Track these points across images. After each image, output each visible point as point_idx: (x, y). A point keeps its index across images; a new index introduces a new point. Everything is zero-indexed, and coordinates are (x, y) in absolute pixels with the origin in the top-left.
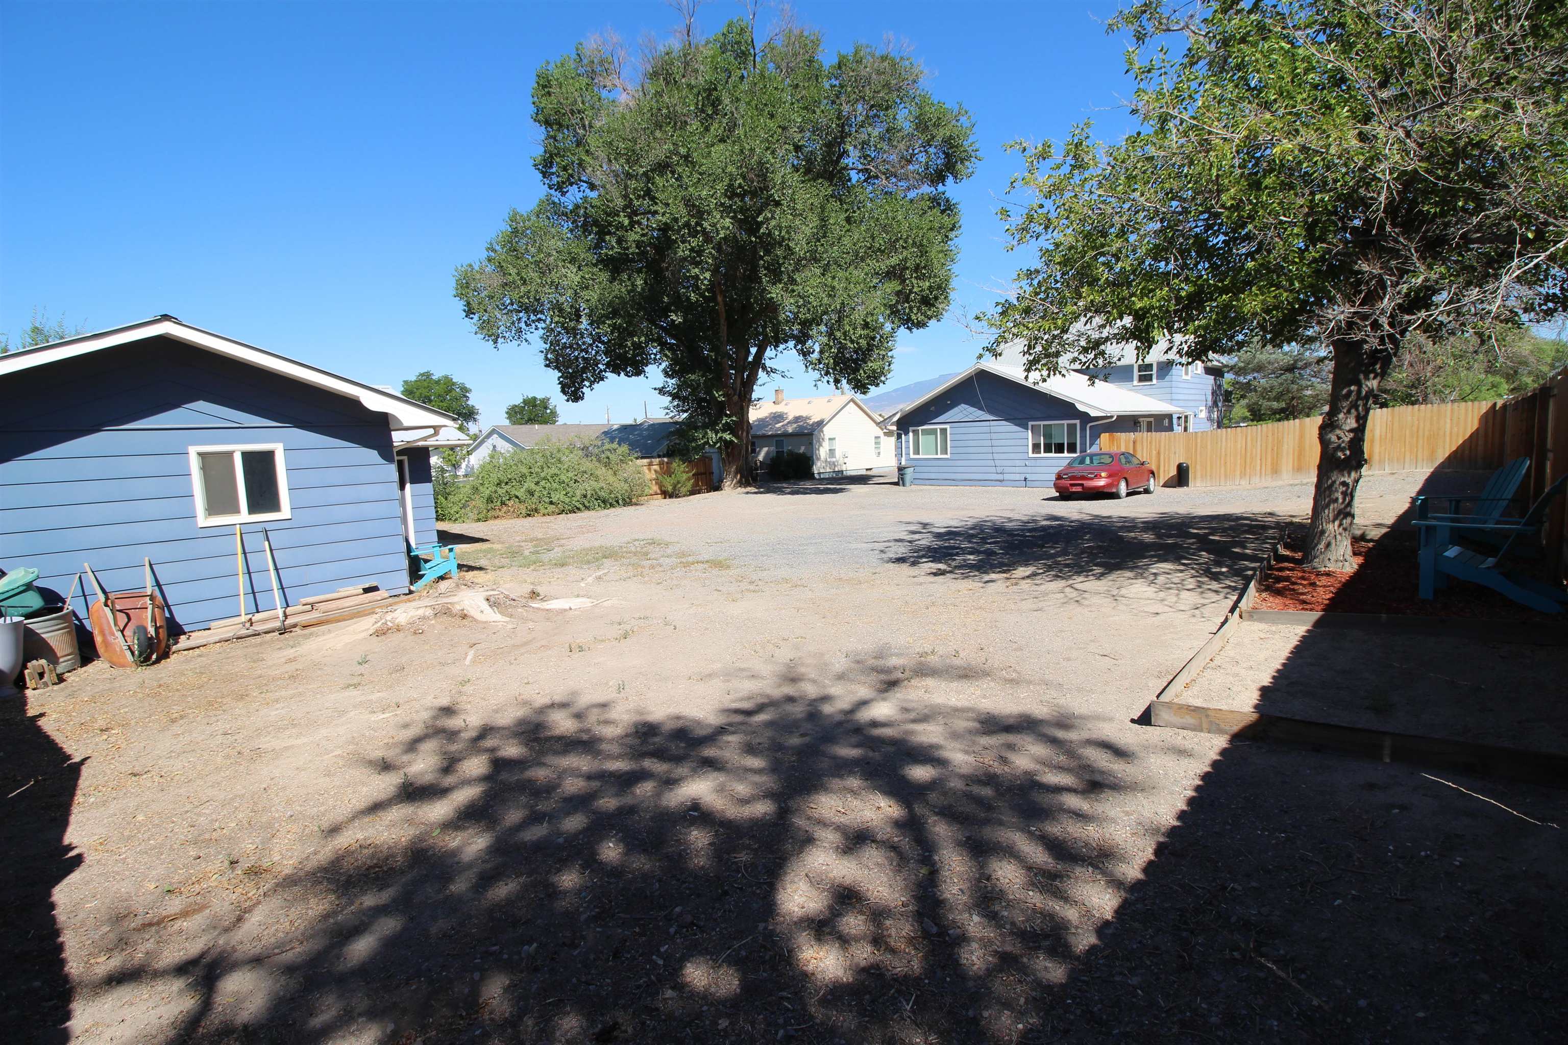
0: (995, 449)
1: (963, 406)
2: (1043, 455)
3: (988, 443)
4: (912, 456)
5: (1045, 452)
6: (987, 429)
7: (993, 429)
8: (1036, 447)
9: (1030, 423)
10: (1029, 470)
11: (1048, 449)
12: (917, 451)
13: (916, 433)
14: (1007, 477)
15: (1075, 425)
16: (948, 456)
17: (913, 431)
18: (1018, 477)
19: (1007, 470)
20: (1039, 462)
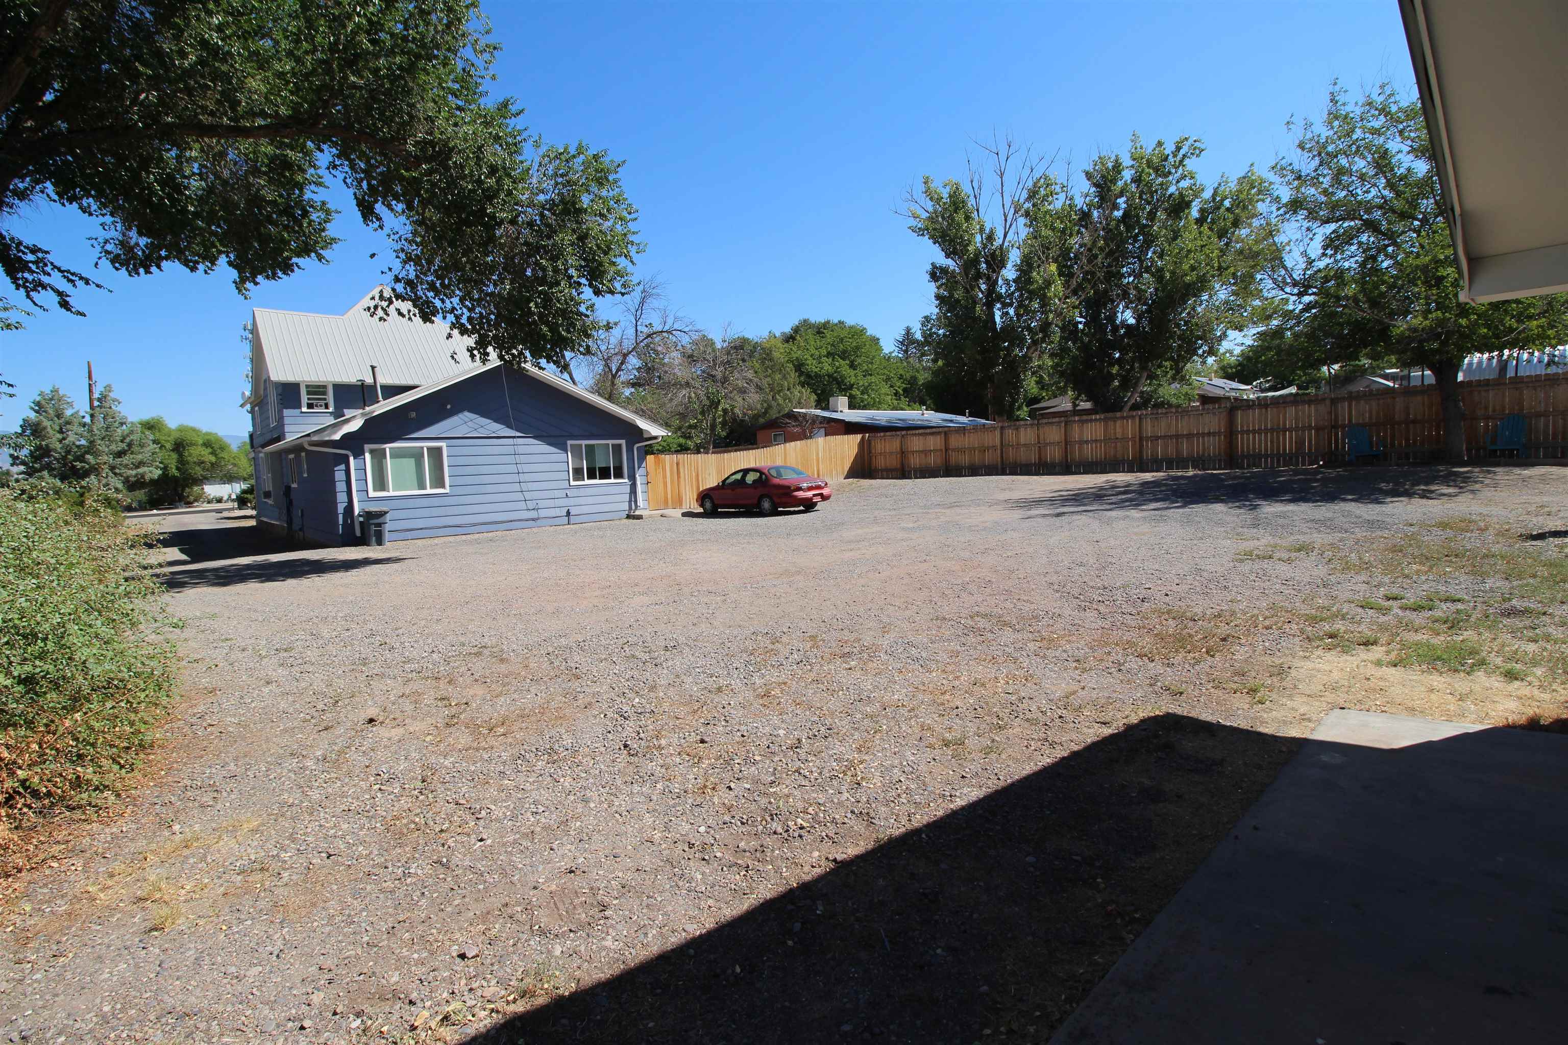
0: (523, 477)
1: (466, 413)
2: (587, 482)
3: (513, 468)
4: (372, 494)
5: (588, 478)
6: (511, 450)
7: (521, 449)
8: (578, 473)
9: (569, 442)
10: (572, 501)
11: (591, 476)
12: (381, 484)
13: (379, 457)
14: (543, 513)
15: (620, 446)
16: (447, 490)
17: (372, 452)
18: (557, 512)
19: (542, 504)
20: (582, 492)
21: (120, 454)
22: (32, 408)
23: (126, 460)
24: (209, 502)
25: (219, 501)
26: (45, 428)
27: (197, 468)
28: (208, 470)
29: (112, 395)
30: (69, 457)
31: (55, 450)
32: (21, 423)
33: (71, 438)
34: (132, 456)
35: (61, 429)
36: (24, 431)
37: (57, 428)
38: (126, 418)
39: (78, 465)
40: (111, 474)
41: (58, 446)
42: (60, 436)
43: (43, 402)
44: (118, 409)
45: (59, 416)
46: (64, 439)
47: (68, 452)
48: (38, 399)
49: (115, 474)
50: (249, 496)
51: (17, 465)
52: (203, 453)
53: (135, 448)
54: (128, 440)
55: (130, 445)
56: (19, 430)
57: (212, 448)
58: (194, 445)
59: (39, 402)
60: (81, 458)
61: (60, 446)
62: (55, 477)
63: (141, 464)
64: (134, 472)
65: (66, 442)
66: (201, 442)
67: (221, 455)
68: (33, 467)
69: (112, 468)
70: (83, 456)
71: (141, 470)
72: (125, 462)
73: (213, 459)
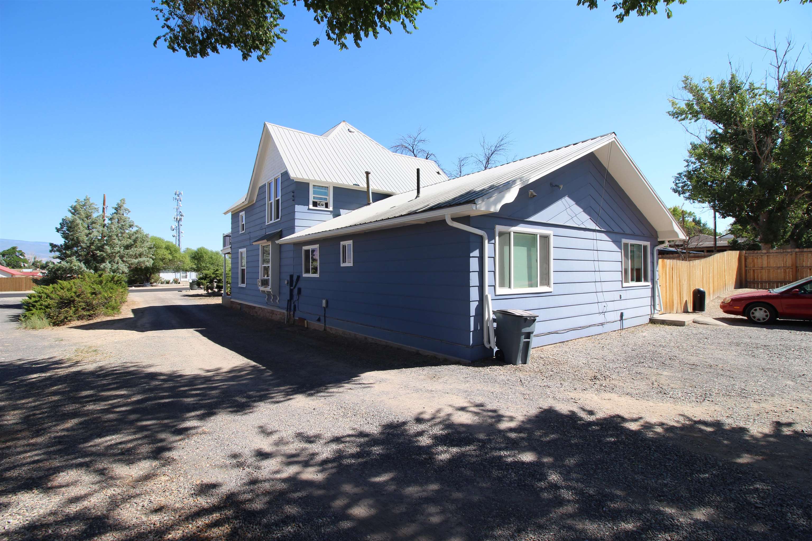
1: (567, 199)
2: (630, 283)
4: (498, 291)
5: (632, 280)
8: (626, 274)
9: (623, 241)
10: (623, 304)
11: (633, 277)
13: (502, 243)
14: (607, 317)
15: (647, 247)
16: (551, 288)
17: (500, 235)
18: (615, 315)
19: (607, 306)
20: (629, 294)
21: (127, 247)
22: (70, 211)
23: (131, 251)
24: (162, 283)
25: (168, 283)
26: (77, 225)
27: (161, 262)
28: (167, 264)
29: (125, 206)
30: (92, 247)
31: (83, 242)
32: (61, 221)
33: (95, 233)
34: (135, 249)
35: (88, 227)
36: (62, 228)
37: (86, 226)
38: (133, 222)
39: (98, 253)
40: (120, 261)
41: (86, 239)
42: (87, 231)
43: (78, 207)
44: (128, 216)
45: (88, 217)
46: (90, 234)
47: (92, 244)
48: (75, 204)
49: (123, 261)
50: (203, 281)
51: (54, 251)
52: (165, 253)
53: (138, 244)
54: (134, 237)
55: (135, 241)
56: (59, 227)
57: (170, 250)
58: (161, 248)
59: (75, 207)
60: (101, 248)
61: (87, 238)
62: (80, 261)
63: (140, 255)
64: (136, 261)
65: (92, 236)
66: (164, 246)
67: (175, 255)
68: (66, 253)
69: (121, 257)
70: (102, 246)
71: (141, 260)
72: (131, 253)
73: (170, 257)
